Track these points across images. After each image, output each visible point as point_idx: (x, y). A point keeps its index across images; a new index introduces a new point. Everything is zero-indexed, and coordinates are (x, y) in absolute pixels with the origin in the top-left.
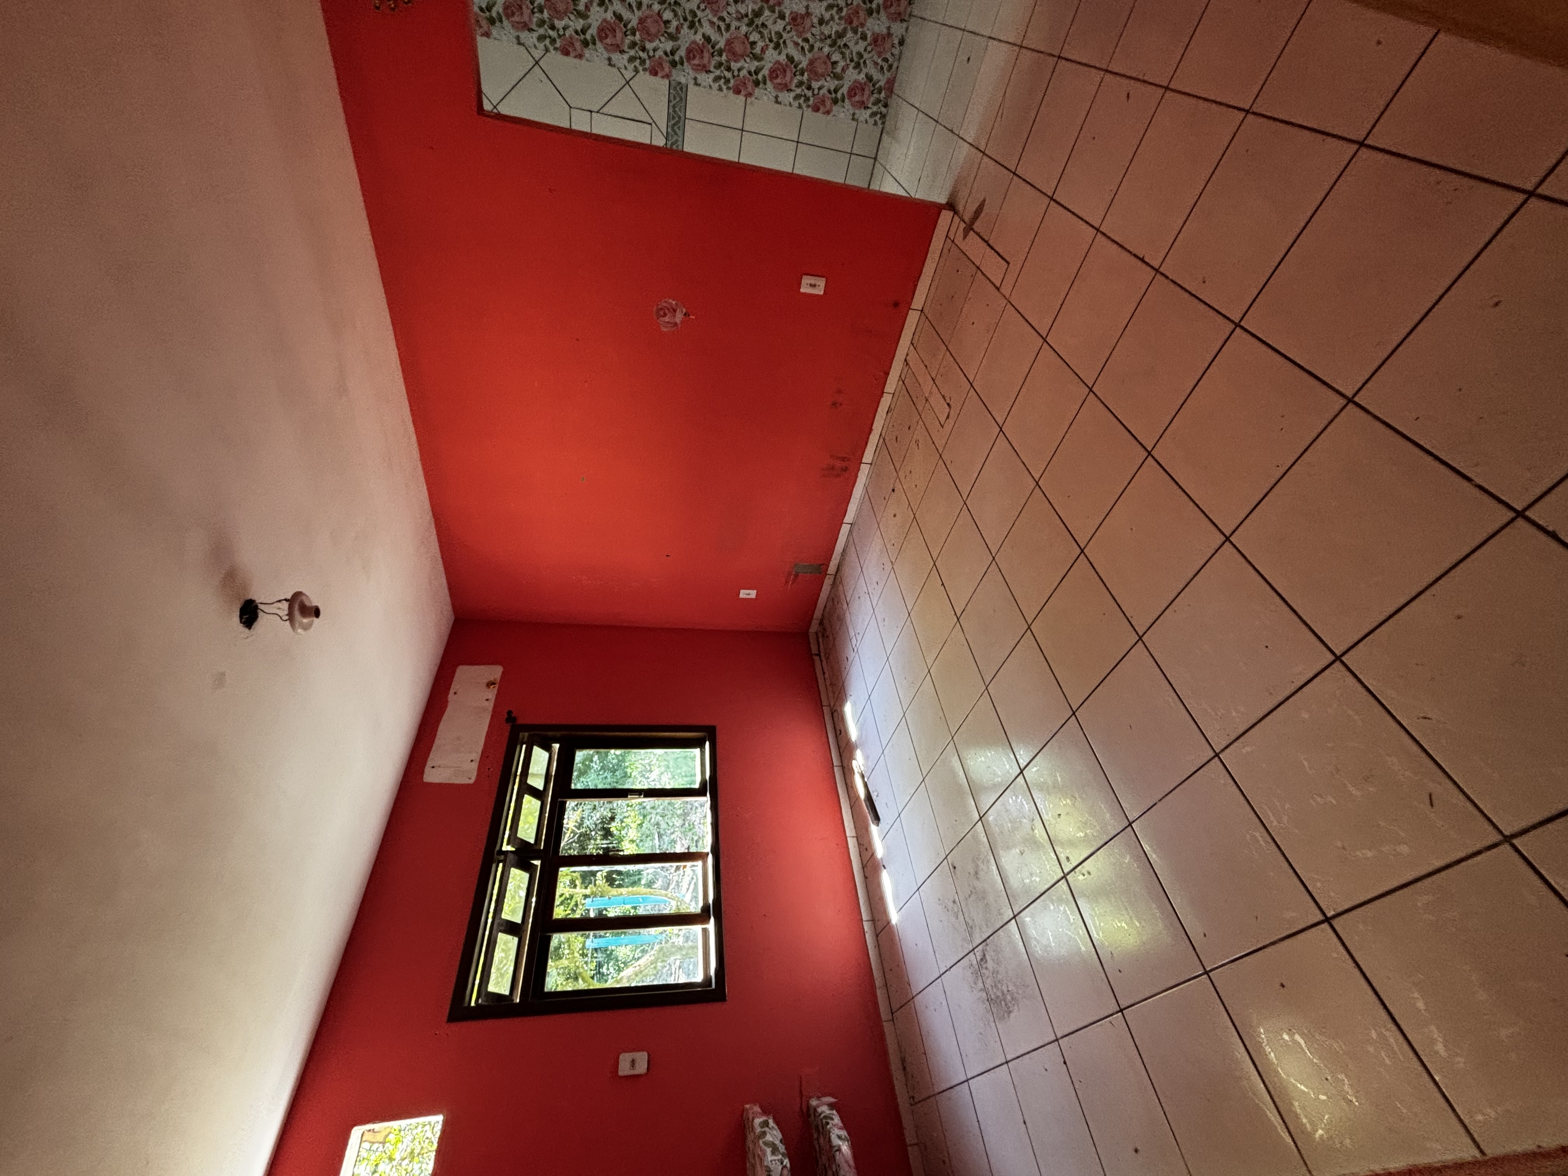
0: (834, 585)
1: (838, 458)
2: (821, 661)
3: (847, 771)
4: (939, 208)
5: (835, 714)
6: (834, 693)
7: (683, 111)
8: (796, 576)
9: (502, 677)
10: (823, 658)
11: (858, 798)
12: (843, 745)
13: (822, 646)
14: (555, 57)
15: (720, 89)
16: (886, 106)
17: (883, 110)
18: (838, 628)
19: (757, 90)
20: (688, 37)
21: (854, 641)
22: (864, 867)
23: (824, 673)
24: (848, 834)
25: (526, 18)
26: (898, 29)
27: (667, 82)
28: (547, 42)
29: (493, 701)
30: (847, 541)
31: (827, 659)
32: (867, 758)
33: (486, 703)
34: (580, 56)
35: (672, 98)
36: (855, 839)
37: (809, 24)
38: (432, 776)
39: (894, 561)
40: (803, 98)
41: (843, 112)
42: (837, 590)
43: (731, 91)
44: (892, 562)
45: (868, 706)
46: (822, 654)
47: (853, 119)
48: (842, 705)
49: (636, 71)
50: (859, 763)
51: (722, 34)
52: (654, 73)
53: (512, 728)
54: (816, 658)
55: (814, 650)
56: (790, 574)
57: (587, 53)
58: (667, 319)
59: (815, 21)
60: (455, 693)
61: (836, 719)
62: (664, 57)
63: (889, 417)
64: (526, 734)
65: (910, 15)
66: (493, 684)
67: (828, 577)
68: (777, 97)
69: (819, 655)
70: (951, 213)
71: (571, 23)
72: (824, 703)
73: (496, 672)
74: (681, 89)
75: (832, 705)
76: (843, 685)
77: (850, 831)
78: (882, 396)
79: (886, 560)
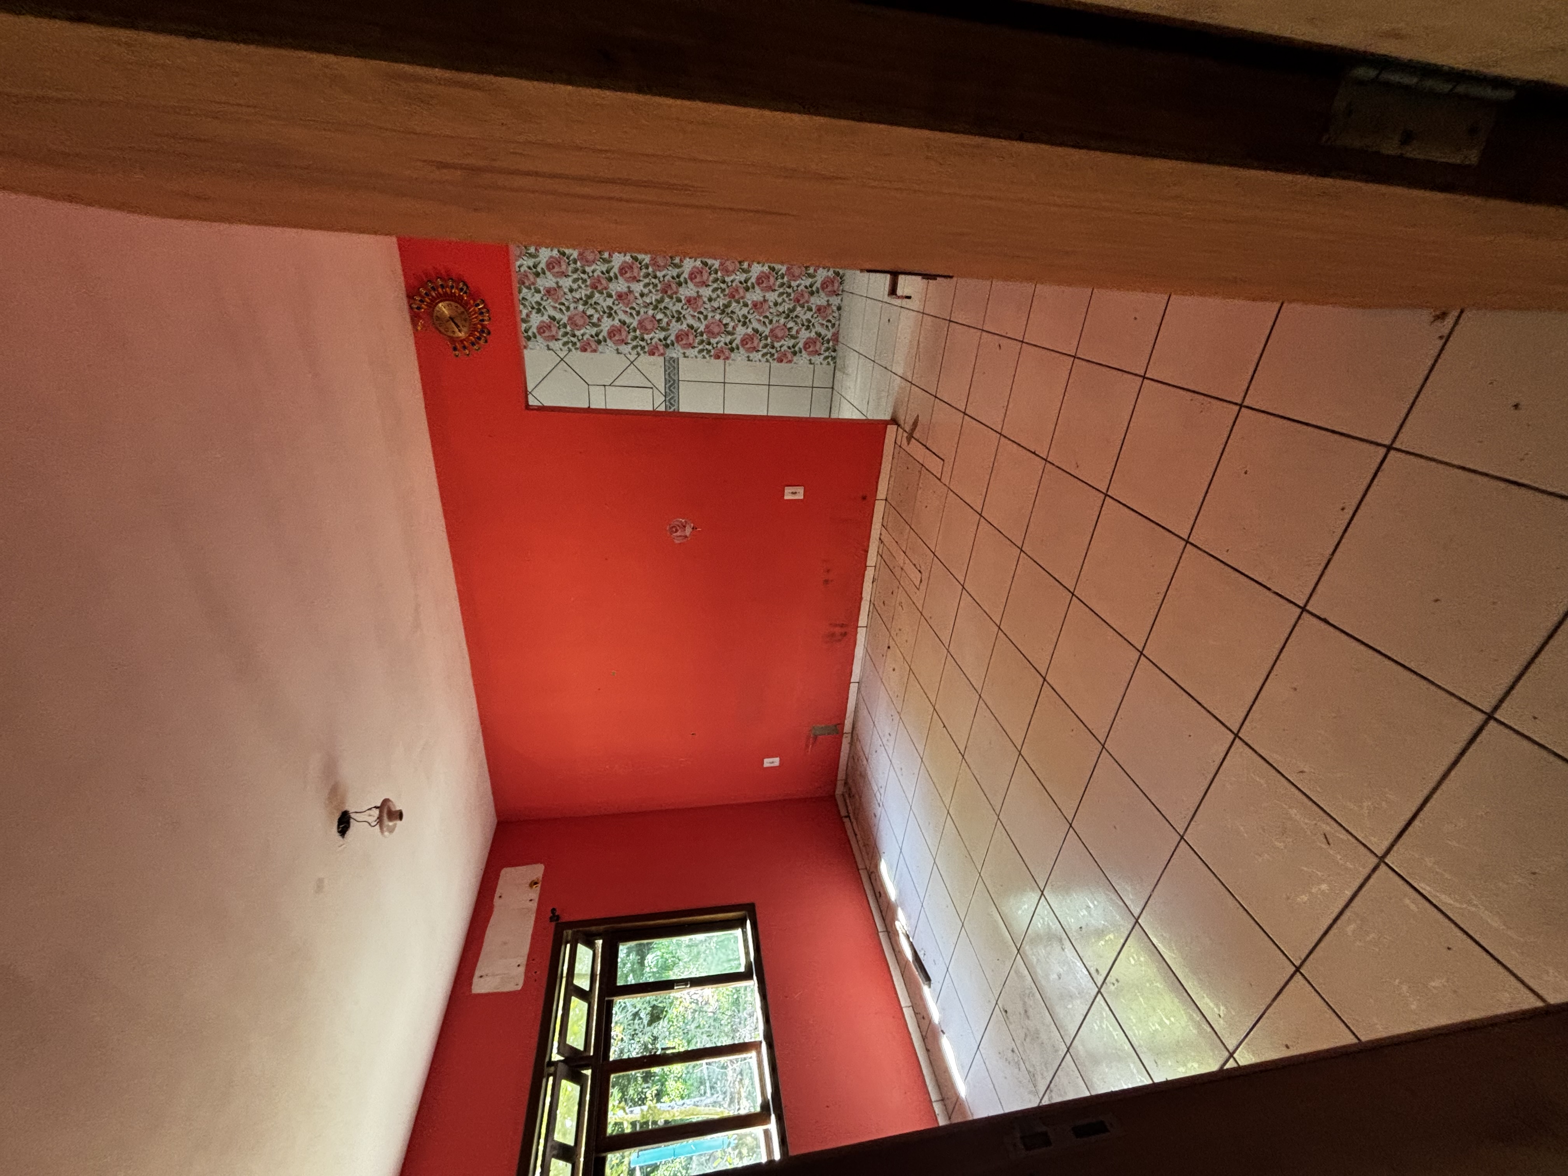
0: (852, 743)
1: (836, 625)
2: (852, 823)
3: (892, 934)
4: (885, 423)
5: (873, 876)
6: (868, 854)
7: (676, 376)
8: (816, 737)
9: (544, 875)
10: (853, 820)
11: (907, 961)
12: (884, 908)
13: (850, 808)
14: (576, 354)
15: (704, 357)
16: (834, 351)
17: (833, 354)
18: (861, 785)
19: (732, 355)
20: (676, 327)
21: (878, 795)
22: (924, 1038)
23: (856, 835)
24: (903, 1004)
25: (554, 333)
26: (835, 301)
27: (662, 358)
28: (570, 345)
29: (537, 900)
30: (857, 699)
31: (856, 819)
32: (909, 917)
33: (530, 904)
34: (595, 351)
35: (667, 368)
36: (911, 1008)
37: (767, 307)
38: (481, 986)
39: (900, 711)
40: (769, 355)
41: (802, 360)
42: (856, 748)
43: (712, 358)
44: (898, 712)
45: (901, 861)
46: (851, 815)
47: (811, 363)
48: (876, 866)
49: (638, 354)
50: (902, 924)
51: (702, 322)
52: (652, 353)
53: (557, 926)
54: (846, 820)
55: (843, 813)
56: (808, 738)
57: (600, 348)
58: (678, 534)
59: (771, 304)
60: (500, 897)
61: (873, 881)
62: (659, 342)
63: (875, 586)
64: (570, 932)
65: (843, 291)
66: (536, 883)
67: (845, 735)
68: (748, 357)
69: (848, 817)
70: (895, 427)
71: (587, 331)
72: (860, 867)
73: (537, 871)
74: (674, 361)
75: (868, 868)
76: (875, 844)
77: (904, 1001)
78: (865, 570)
79: (894, 712)
